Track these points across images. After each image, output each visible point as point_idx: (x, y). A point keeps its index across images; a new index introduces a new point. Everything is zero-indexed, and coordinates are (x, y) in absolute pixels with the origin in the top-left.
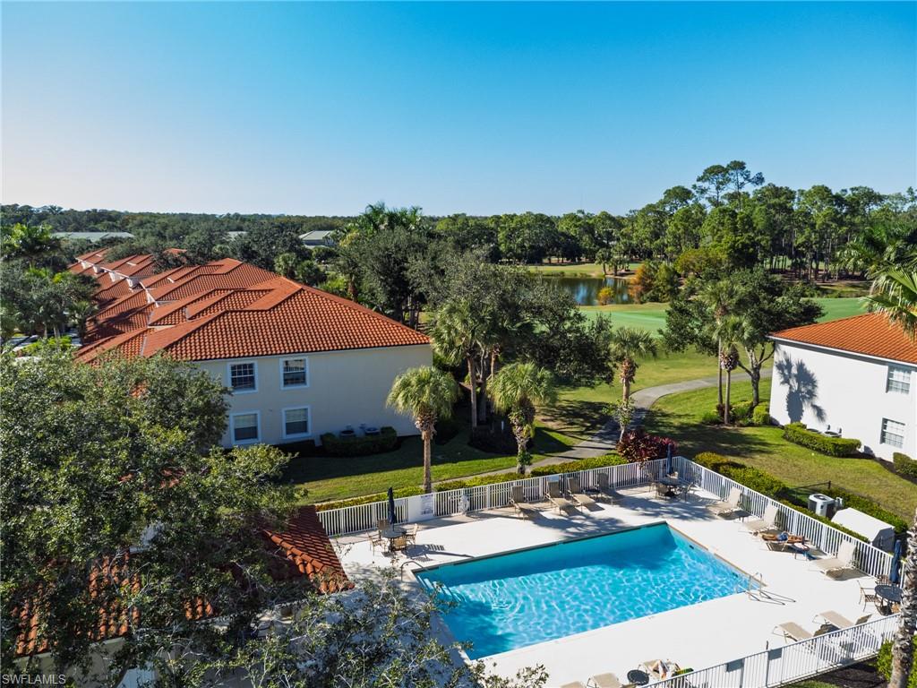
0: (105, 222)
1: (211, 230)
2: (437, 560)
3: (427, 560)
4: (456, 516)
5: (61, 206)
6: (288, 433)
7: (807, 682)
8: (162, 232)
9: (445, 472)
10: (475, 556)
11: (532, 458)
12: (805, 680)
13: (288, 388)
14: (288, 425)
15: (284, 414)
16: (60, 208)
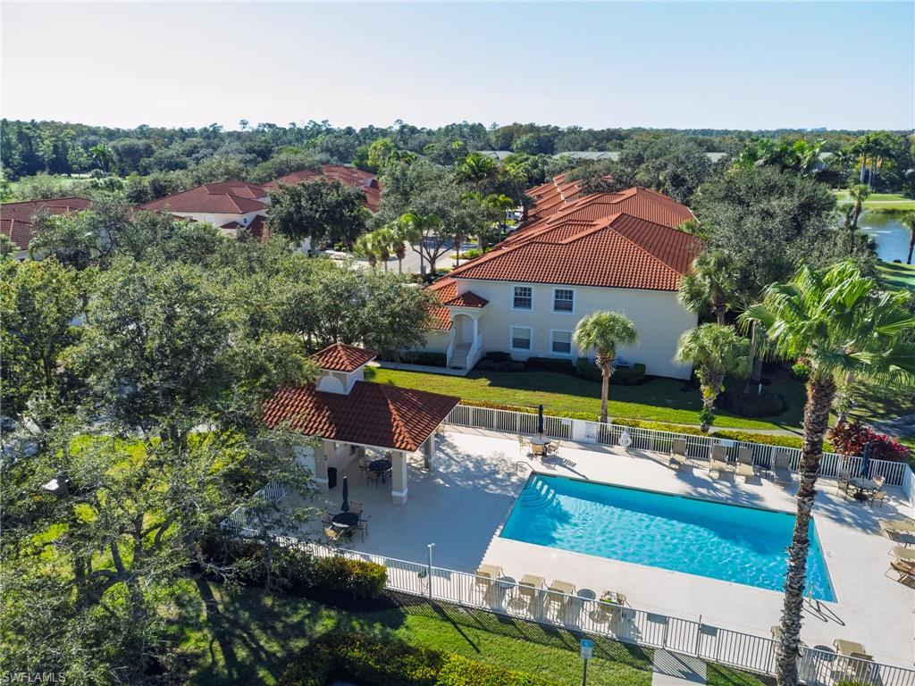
0: (614, 141)
1: (689, 151)
2: (559, 471)
3: (553, 469)
4: (616, 449)
5: (582, 126)
6: (554, 350)
7: (746, 675)
8: (642, 153)
9: (615, 406)
10: (590, 479)
11: (714, 419)
12: (746, 672)
13: (556, 313)
14: (555, 343)
15: (551, 333)
16: (581, 128)
